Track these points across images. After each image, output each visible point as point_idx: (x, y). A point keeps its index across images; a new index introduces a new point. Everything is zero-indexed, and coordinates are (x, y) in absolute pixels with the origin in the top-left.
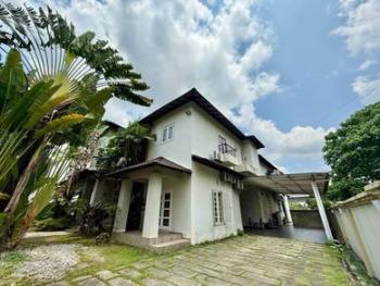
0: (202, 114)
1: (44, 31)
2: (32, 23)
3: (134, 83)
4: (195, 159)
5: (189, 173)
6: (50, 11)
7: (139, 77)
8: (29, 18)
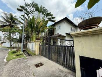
0: (67, 22)
1: (34, 8)
2: (32, 7)
3: (52, 17)
4: (66, 33)
5: (65, 36)
6: (34, 2)
7: (53, 15)
8: (31, 6)
